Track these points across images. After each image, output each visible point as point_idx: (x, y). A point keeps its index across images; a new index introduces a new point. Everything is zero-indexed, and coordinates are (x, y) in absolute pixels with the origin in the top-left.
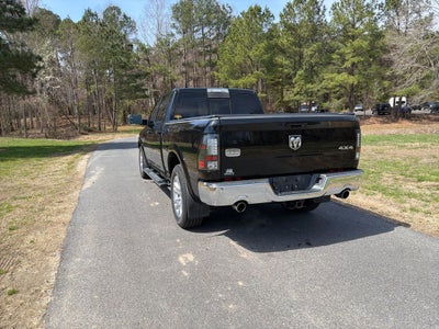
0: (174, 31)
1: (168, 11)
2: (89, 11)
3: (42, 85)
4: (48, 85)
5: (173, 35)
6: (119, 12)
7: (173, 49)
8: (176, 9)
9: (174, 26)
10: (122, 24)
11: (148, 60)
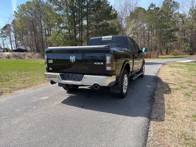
10: (172, 6)
11: (183, 22)
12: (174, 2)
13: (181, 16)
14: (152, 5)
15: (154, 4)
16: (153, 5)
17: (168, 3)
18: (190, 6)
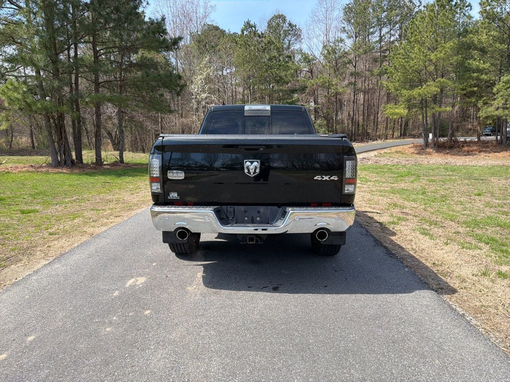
0: (344, 36)
1: (338, 13)
2: (248, 23)
3: (199, 103)
4: (203, 103)
5: (342, 41)
6: (284, 20)
7: (340, 57)
8: (348, 10)
9: (344, 30)
10: (286, 33)
11: (311, 71)
12: (290, 25)
13: (307, 59)
14: (248, 25)
15: (252, 23)
16: (251, 27)
17: (278, 24)
18: (322, 38)
